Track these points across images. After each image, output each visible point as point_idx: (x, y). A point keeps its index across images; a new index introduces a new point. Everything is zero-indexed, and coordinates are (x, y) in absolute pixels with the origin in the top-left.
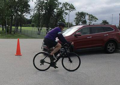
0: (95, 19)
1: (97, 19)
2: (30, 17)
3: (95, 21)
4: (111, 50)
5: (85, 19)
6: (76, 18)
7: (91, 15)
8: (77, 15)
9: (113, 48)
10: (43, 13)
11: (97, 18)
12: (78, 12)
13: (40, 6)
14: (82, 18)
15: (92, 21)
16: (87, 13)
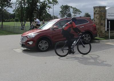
0: (79, 12)
1: (81, 12)
2: (13, 11)
3: (79, 14)
5: (70, 12)
6: (60, 12)
8: (61, 8)
10: (25, 7)
12: (63, 5)
14: (67, 11)
15: (76, 13)
16: (71, 7)
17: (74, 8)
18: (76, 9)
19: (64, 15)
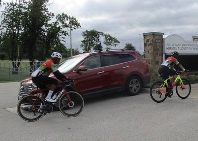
0: (115, 42)
1: (119, 42)
3: (116, 45)
4: (135, 90)
5: (99, 43)
6: (83, 42)
7: (109, 36)
8: (85, 35)
9: (138, 87)
11: (118, 40)
12: (87, 31)
14: (95, 40)
15: (110, 45)
16: (102, 33)
17: (106, 36)
19: (89, 48)
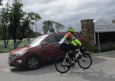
1: (64, 27)
3: (62, 29)
5: (53, 28)
7: (58, 23)
8: (44, 24)
10: (8, 24)
11: (63, 25)
12: (45, 21)
13: (4, 18)
14: (50, 26)
15: (59, 28)
16: (54, 22)
17: (56, 23)
18: (59, 24)
19: (47, 31)
